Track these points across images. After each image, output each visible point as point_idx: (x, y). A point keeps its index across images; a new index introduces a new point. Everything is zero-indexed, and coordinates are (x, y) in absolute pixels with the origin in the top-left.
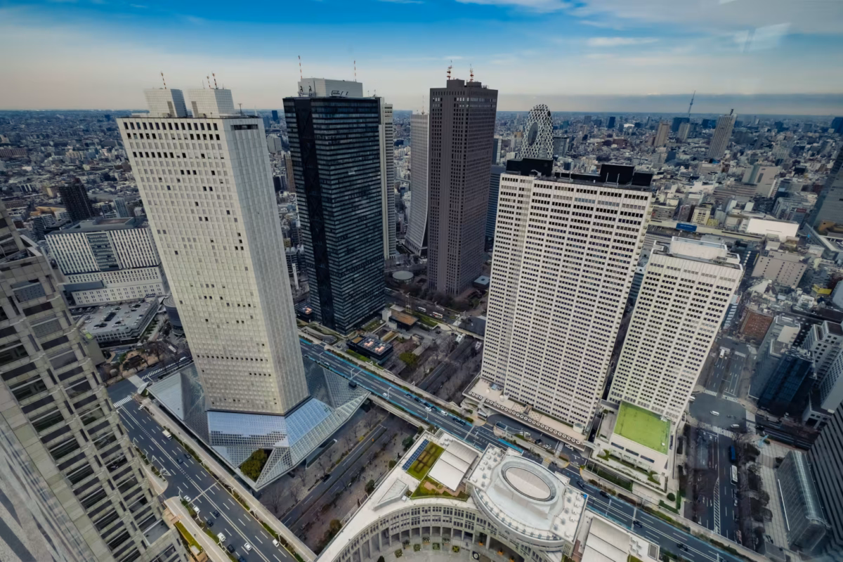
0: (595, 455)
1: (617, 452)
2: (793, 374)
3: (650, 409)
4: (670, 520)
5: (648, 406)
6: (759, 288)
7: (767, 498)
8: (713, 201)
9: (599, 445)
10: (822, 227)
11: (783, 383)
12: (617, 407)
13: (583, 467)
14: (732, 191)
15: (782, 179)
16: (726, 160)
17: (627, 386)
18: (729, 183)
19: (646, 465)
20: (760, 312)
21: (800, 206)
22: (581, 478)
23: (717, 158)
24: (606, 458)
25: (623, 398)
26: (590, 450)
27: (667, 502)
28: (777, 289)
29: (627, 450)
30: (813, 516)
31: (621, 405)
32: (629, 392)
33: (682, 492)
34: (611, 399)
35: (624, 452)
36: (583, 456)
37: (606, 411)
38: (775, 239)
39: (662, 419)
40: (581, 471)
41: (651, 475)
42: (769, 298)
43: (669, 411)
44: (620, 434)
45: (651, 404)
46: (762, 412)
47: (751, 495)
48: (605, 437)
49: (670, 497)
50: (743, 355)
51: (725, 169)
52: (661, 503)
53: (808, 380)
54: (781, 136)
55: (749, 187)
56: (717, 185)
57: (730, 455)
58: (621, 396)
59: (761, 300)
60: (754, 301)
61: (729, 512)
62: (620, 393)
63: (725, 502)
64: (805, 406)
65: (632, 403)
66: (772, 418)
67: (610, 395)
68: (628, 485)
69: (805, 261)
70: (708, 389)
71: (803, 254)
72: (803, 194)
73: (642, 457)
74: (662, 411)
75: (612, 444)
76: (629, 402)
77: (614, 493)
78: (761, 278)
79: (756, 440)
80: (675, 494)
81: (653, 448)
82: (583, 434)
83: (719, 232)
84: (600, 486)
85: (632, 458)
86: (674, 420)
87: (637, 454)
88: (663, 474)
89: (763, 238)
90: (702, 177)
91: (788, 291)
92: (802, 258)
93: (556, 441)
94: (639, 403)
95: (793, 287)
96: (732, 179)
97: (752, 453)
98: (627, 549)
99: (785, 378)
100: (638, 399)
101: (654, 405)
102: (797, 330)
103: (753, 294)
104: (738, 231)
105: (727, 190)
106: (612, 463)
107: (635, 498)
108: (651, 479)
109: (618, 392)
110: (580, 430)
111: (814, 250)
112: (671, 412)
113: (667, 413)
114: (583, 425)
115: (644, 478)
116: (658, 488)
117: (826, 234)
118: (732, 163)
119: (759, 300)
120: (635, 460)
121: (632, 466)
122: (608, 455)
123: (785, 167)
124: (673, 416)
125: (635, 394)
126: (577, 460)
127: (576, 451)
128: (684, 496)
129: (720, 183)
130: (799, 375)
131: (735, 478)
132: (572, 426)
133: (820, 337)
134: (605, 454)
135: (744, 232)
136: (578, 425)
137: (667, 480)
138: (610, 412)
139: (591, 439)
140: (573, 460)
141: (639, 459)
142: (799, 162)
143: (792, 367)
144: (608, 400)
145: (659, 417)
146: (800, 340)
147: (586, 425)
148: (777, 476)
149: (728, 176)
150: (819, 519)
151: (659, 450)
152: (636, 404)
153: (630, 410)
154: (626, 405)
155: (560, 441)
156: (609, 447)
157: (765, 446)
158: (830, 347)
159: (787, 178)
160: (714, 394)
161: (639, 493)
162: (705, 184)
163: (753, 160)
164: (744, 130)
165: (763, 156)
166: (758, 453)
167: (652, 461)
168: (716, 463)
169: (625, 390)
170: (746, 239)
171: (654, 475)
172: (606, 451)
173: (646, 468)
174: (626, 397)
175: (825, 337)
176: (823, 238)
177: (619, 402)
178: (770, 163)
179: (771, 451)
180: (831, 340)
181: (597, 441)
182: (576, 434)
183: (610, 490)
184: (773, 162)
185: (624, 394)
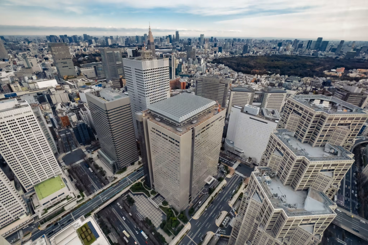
0: (40, 217)
1: (49, 205)
2: (83, 129)
3: (48, 178)
4: (84, 203)
5: (46, 177)
6: (58, 107)
7: (102, 168)
8: (17, 79)
9: (39, 211)
10: (65, 78)
11: (83, 134)
12: (34, 190)
13: (39, 226)
14: (22, 72)
15: (41, 63)
16: (12, 59)
17: (30, 179)
18: (19, 69)
19: (63, 197)
20: (63, 116)
21: (53, 72)
22: (42, 231)
23: (6, 58)
24: (46, 212)
25: (33, 184)
26: (36, 218)
27: (79, 199)
28: (64, 105)
29: (51, 200)
30: (111, 162)
31: (35, 188)
32: (33, 180)
33: (81, 191)
34: (28, 190)
35: (51, 202)
36: (35, 222)
37: (31, 196)
38: (52, 88)
39: (55, 177)
40: (40, 228)
41: (67, 198)
42: (64, 109)
43: (55, 172)
44: (43, 198)
45: (47, 176)
46: (86, 146)
47: (99, 171)
48: (39, 206)
49: (79, 197)
50: (70, 133)
51: (14, 63)
52: (78, 202)
53: (88, 129)
54: (30, 45)
55: (28, 69)
56: (14, 71)
57: (86, 166)
58: (31, 184)
59: (62, 111)
60: (60, 113)
61: (97, 182)
62: (30, 184)
63: (94, 180)
64: (94, 136)
65: (39, 182)
66: (89, 146)
67: (26, 189)
68: (63, 210)
69: (66, 92)
70: (66, 152)
71: (64, 89)
72: (52, 67)
73: (59, 196)
74: (53, 174)
75: (44, 204)
76: (37, 183)
77: (60, 219)
78: (57, 104)
79: (89, 155)
80: (80, 194)
81: (59, 189)
82: (27, 215)
83: (28, 92)
84: (52, 223)
85: (56, 201)
86: (60, 173)
87: (56, 197)
88: (71, 193)
89: (48, 89)
90: (4, 69)
91: (68, 104)
92: (64, 91)
93: (16, 233)
94: (42, 180)
95: (69, 102)
96: (20, 67)
97: (91, 160)
98: (73, 230)
99: (83, 132)
100: (40, 179)
101: (48, 175)
102: (75, 115)
103: (58, 110)
104: (36, 89)
105: (20, 73)
106: (49, 211)
107: (68, 211)
108: (68, 199)
109: (28, 184)
110: (25, 215)
111: (67, 87)
112: (56, 171)
113: (55, 173)
114: (24, 212)
115: (66, 201)
116: (72, 199)
117: (67, 80)
118: (15, 59)
119: (61, 112)
120: (58, 200)
121: (59, 202)
122: (46, 210)
123: (40, 58)
124: (58, 172)
125: (36, 178)
126: (34, 227)
127: (30, 225)
128: (83, 192)
129: (15, 70)
130: (85, 129)
131: (92, 171)
132: (19, 219)
133: (83, 114)
134: (44, 211)
135: (39, 88)
136: (21, 215)
137: (73, 193)
138: (33, 194)
139: (34, 213)
140: (32, 229)
141: (58, 198)
142: (44, 55)
143: (81, 128)
144: (27, 191)
145: (54, 177)
146: (79, 118)
147: (25, 211)
148: (100, 160)
149: (17, 66)
150: (112, 162)
151: (62, 188)
152: (41, 181)
153: (40, 186)
154: (37, 185)
155: (18, 231)
156: (43, 207)
157: (93, 155)
158: (86, 115)
159: (43, 62)
160: (70, 152)
161: (67, 208)
162: (7, 72)
163: (25, 57)
164: (12, 43)
165: (28, 55)
166: (92, 159)
167: (64, 193)
168: (84, 172)
169: (31, 181)
170: (42, 91)
171: (68, 197)
172: (44, 210)
173: (64, 198)
174: (34, 183)
175: (84, 114)
176: (67, 82)
177: (33, 187)
178: (33, 57)
179: (94, 155)
180: (85, 113)
181: (36, 211)
182: (25, 219)
183: (57, 220)
184: (34, 57)
185: (32, 183)
